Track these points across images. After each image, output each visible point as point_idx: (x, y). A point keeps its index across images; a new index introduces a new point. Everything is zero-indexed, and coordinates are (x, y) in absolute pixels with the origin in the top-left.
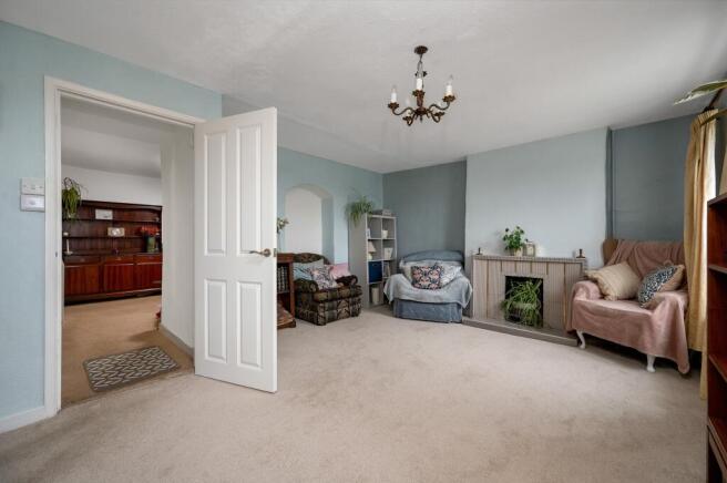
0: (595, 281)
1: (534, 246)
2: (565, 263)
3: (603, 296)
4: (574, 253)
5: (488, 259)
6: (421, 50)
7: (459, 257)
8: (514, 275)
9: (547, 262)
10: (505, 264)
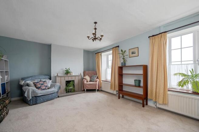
0: (85, 79)
1: (72, 73)
2: (78, 76)
3: (87, 82)
4: (79, 74)
5: (61, 77)
6: (96, 23)
7: (49, 77)
8: (68, 80)
9: (75, 76)
10: (66, 78)
